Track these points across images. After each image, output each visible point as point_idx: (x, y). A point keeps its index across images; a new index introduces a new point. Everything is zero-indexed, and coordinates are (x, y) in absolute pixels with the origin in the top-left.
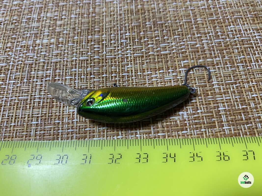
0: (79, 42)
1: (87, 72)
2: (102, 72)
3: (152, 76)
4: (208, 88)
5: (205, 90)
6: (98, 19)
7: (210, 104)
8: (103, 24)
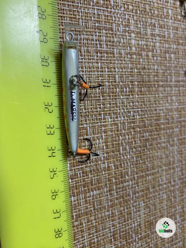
0: (131, 73)
1: (104, 83)
2: (104, 96)
3: (101, 140)
4: (90, 187)
5: (88, 184)
6: (153, 90)
7: (77, 189)
8: (147, 95)
